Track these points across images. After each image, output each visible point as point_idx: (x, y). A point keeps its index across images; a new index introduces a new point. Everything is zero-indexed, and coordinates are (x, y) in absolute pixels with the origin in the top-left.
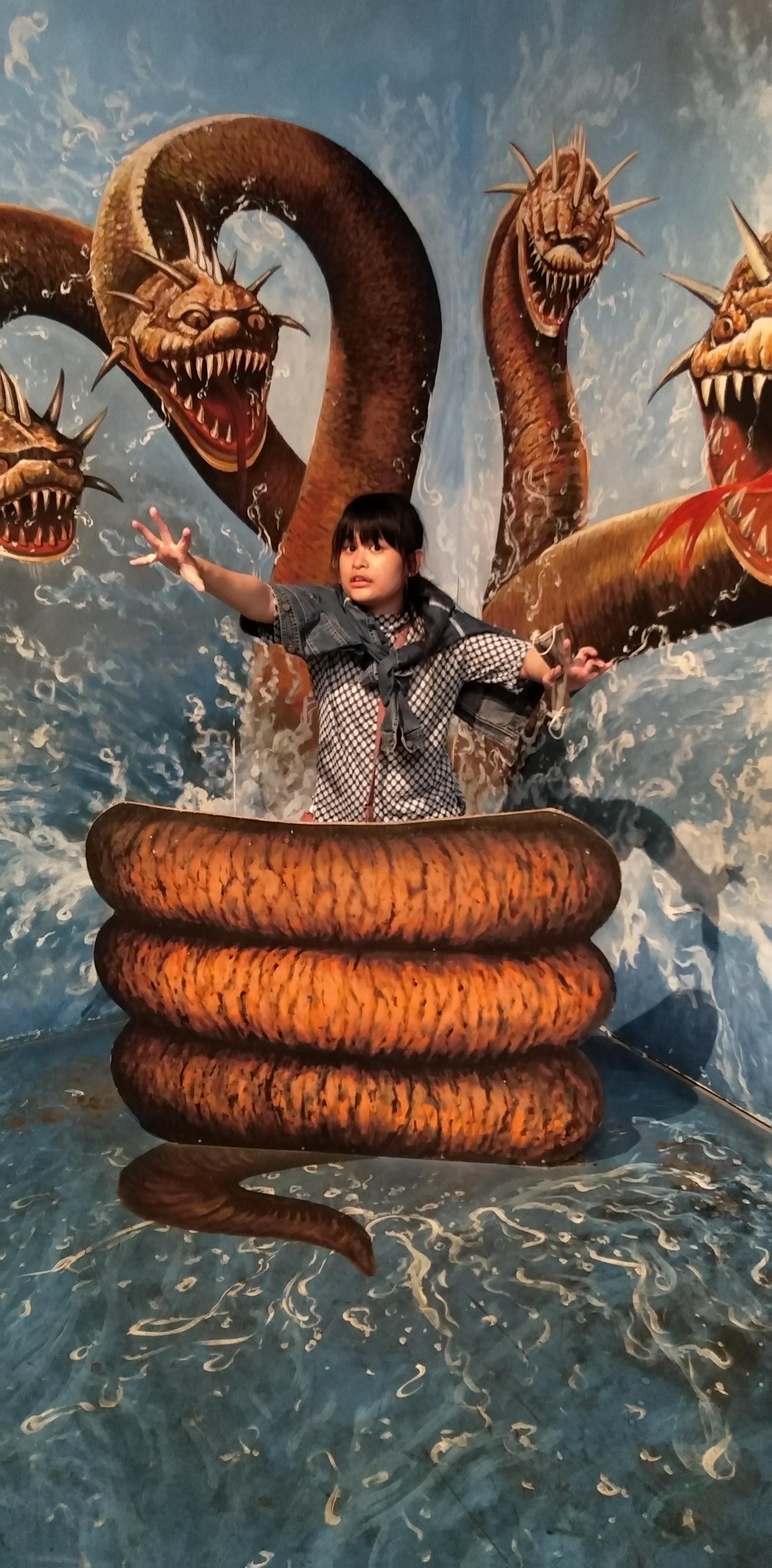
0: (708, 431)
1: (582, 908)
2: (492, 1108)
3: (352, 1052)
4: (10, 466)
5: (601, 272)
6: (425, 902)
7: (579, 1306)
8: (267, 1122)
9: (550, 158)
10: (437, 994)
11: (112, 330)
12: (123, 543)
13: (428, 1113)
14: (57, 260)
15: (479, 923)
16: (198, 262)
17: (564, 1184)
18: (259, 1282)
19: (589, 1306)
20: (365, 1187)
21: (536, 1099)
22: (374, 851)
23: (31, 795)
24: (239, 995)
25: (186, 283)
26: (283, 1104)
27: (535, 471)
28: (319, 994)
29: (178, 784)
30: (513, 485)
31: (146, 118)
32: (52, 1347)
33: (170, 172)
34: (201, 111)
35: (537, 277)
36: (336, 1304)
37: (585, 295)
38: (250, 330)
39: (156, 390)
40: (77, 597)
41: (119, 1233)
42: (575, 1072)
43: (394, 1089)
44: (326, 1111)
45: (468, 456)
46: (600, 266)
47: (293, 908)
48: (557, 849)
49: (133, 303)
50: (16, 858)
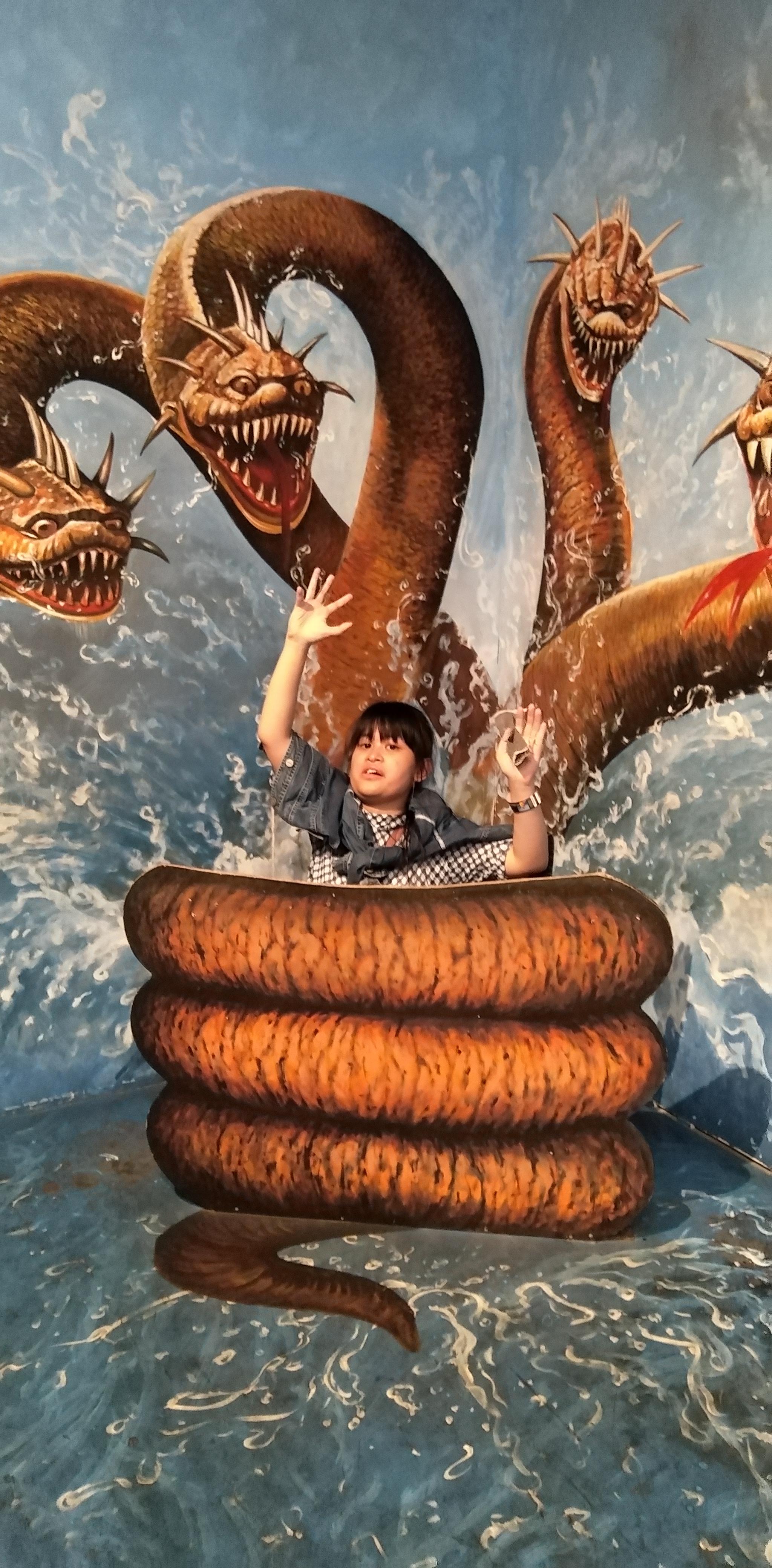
0: (754, 492)
1: (632, 975)
2: (538, 1180)
3: (393, 1121)
4: (59, 527)
5: (644, 339)
6: (470, 968)
7: (630, 1386)
8: (306, 1191)
9: (593, 228)
10: (481, 1062)
11: (162, 396)
12: (168, 603)
13: (471, 1185)
14: (108, 327)
15: (525, 990)
16: (246, 330)
17: (612, 1259)
18: (299, 1357)
19: (642, 1387)
20: (407, 1259)
21: (584, 1171)
22: (417, 916)
23: (71, 853)
24: (278, 1061)
25: (234, 349)
26: (322, 1173)
27: (577, 533)
28: (360, 1060)
29: (217, 843)
30: (554, 547)
31: (198, 191)
32: (88, 1420)
33: (222, 243)
34: (252, 184)
35: (580, 344)
36: (380, 1380)
37: (627, 361)
38: (296, 395)
39: (203, 454)
40: (122, 655)
41: (156, 1303)
42: (625, 1145)
43: (436, 1159)
44: (366, 1181)
45: (510, 519)
46: (644, 332)
47: (335, 972)
48: (607, 915)
49: (183, 369)
50: (54, 916)
